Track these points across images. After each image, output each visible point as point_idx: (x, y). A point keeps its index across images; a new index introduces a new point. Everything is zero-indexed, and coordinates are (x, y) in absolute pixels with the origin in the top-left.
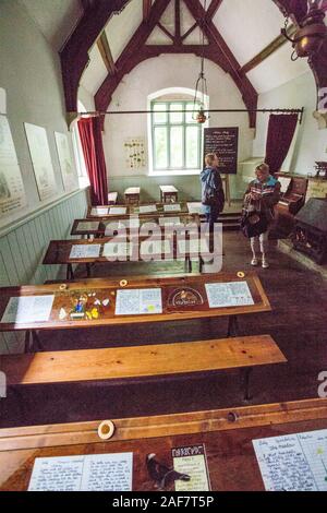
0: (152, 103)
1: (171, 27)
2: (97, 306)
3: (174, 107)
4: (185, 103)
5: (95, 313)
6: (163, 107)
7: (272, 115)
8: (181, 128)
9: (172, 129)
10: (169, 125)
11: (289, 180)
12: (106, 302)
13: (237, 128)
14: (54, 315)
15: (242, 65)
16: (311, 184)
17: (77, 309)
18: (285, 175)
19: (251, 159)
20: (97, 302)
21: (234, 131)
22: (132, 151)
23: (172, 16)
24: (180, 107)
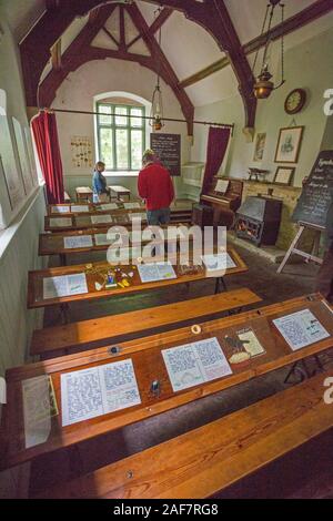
0: (98, 104)
1: (116, 33)
2: (125, 278)
3: (118, 110)
4: (129, 108)
5: (125, 283)
6: (108, 110)
7: (211, 128)
8: (126, 131)
9: (118, 131)
10: (114, 127)
11: (227, 182)
12: (131, 274)
13: (179, 136)
14: (91, 289)
15: (181, 80)
16: (246, 185)
17: (109, 282)
18: (223, 178)
19: (190, 163)
20: (124, 275)
21: (177, 138)
22: (79, 150)
23: (117, 23)
24: (124, 111)
